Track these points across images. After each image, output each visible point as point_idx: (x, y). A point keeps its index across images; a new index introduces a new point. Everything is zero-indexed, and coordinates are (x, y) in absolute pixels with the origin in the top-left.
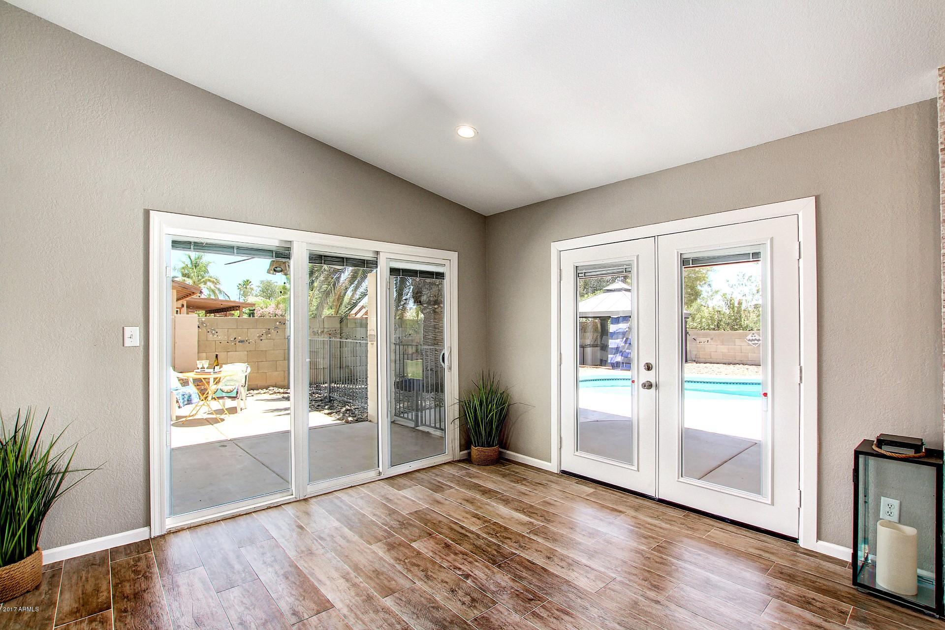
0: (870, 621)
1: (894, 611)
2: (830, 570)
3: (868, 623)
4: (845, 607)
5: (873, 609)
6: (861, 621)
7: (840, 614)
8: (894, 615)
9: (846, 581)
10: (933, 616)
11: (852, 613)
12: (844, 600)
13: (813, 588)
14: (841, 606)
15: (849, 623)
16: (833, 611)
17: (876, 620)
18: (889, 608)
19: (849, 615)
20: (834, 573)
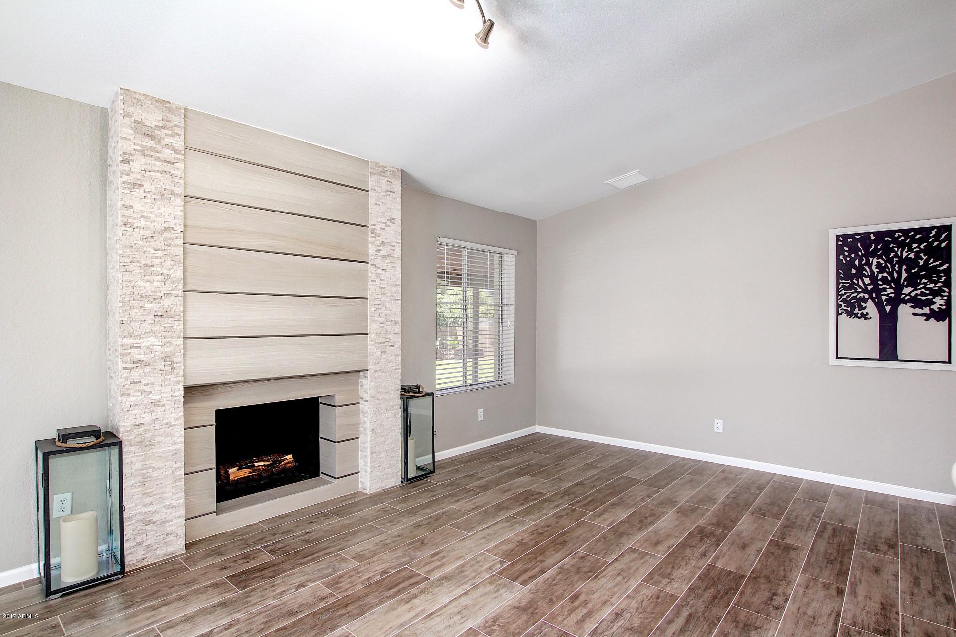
0: (81, 616)
1: (91, 594)
2: (8, 601)
3: (82, 618)
4: (52, 621)
5: (76, 605)
6: (74, 621)
7: (54, 629)
8: (94, 598)
9: (33, 599)
10: (118, 579)
11: (61, 621)
12: (46, 616)
13: (6, 629)
14: (48, 623)
15: (66, 631)
16: (44, 632)
17: (85, 612)
18: (86, 595)
19: (61, 624)
20: (16, 601)
